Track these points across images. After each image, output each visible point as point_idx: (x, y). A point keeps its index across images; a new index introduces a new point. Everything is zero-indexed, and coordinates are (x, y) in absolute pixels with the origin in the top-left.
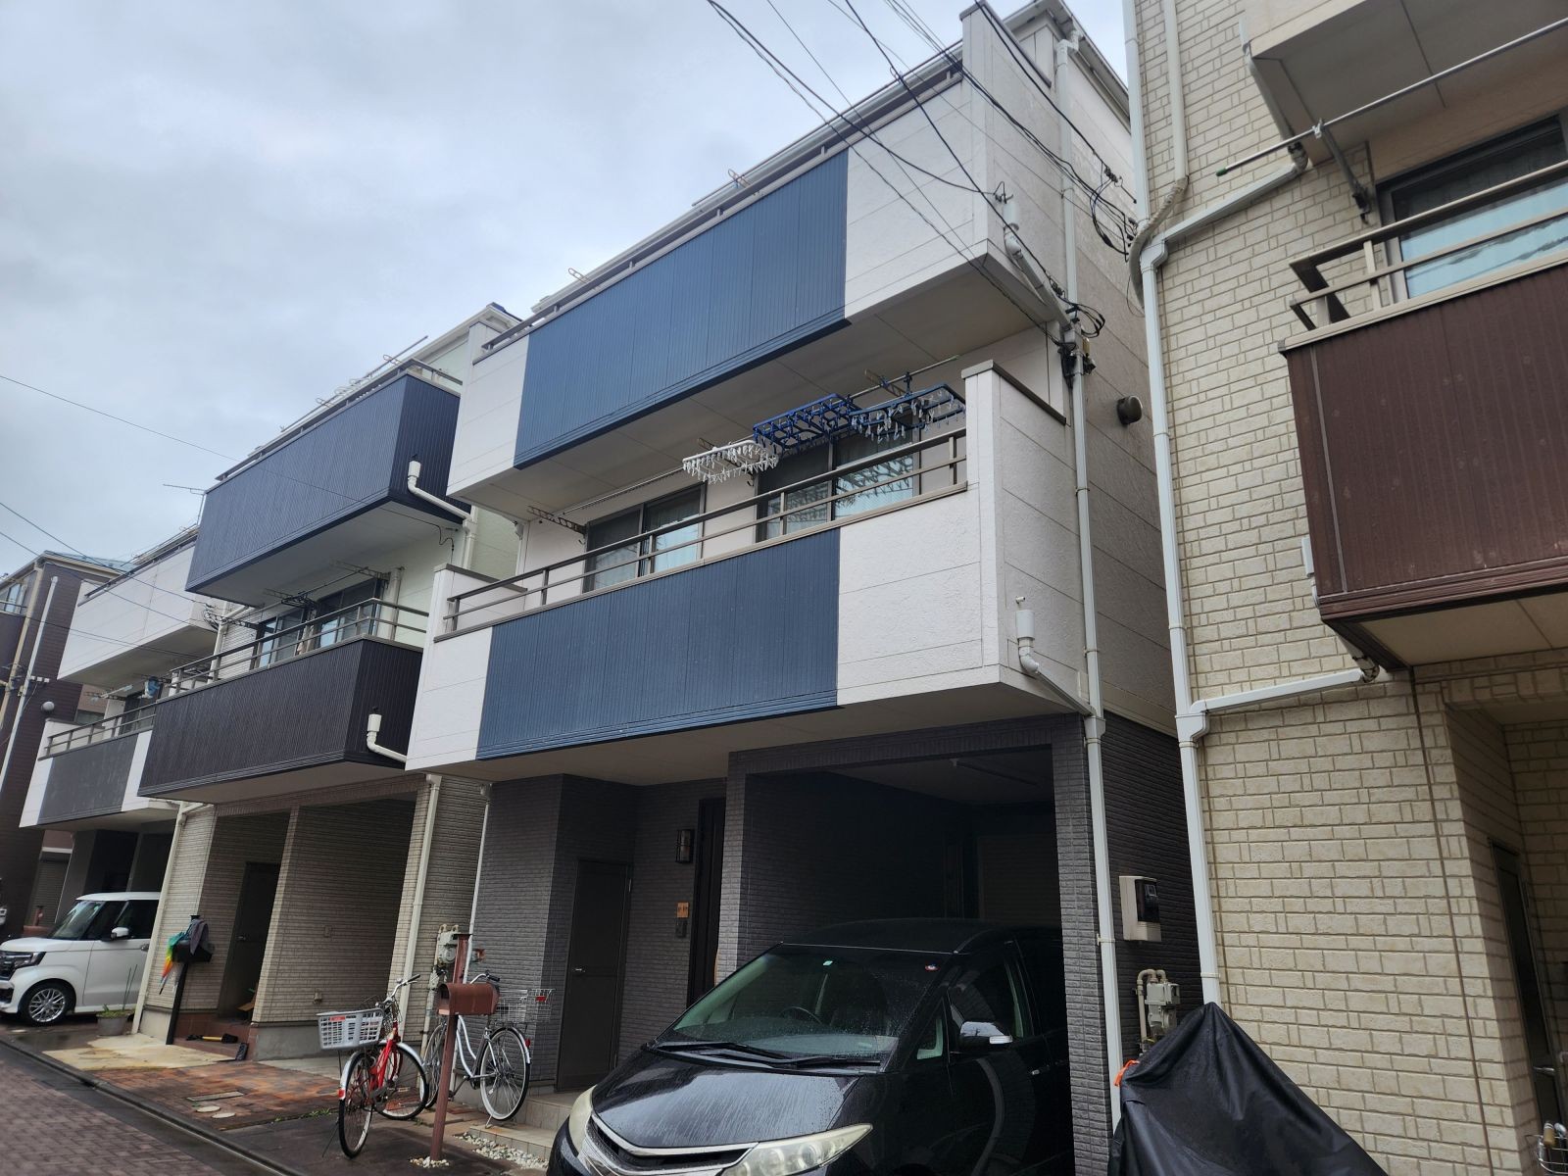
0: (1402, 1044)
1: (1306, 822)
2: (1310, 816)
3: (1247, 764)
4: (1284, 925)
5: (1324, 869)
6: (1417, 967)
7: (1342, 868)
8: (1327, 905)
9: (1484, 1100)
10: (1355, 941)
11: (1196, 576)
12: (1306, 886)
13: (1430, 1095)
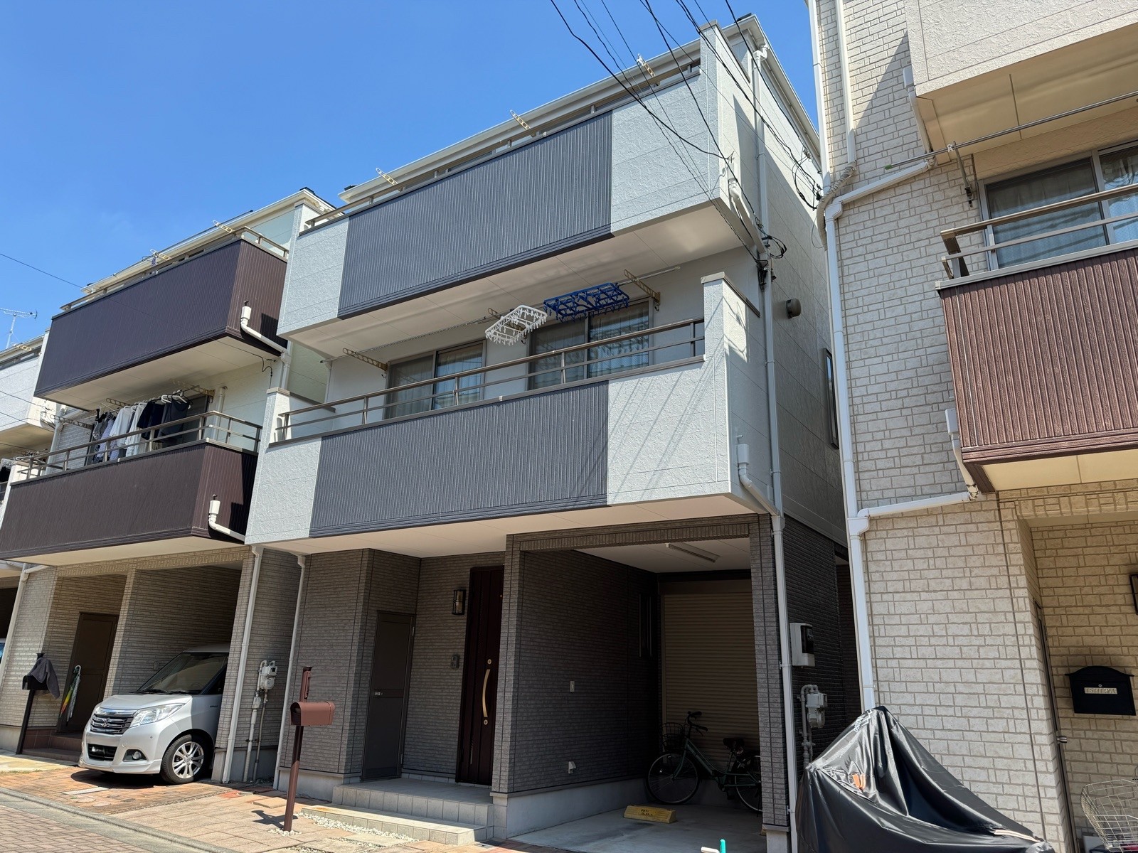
0: (987, 726)
1: (930, 589)
2: (933, 585)
3: (893, 552)
4: (916, 653)
5: (942, 618)
6: (997, 677)
7: (952, 618)
8: (943, 641)
9: (1036, 757)
10: (959, 663)
11: (861, 427)
12: (930, 629)
13: (1004, 755)
